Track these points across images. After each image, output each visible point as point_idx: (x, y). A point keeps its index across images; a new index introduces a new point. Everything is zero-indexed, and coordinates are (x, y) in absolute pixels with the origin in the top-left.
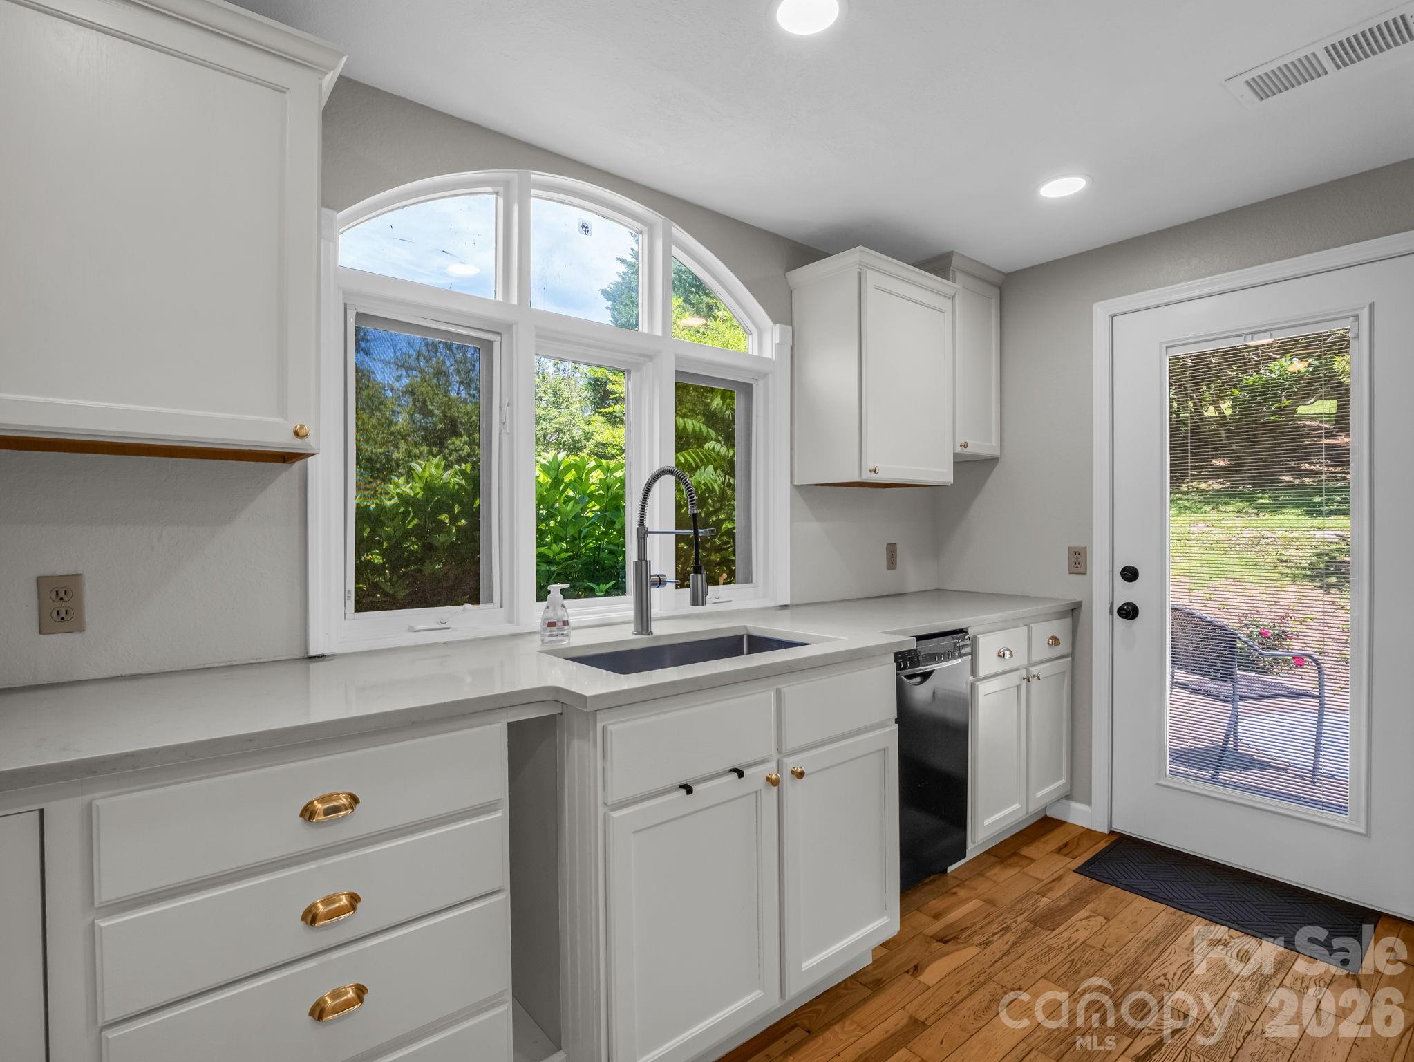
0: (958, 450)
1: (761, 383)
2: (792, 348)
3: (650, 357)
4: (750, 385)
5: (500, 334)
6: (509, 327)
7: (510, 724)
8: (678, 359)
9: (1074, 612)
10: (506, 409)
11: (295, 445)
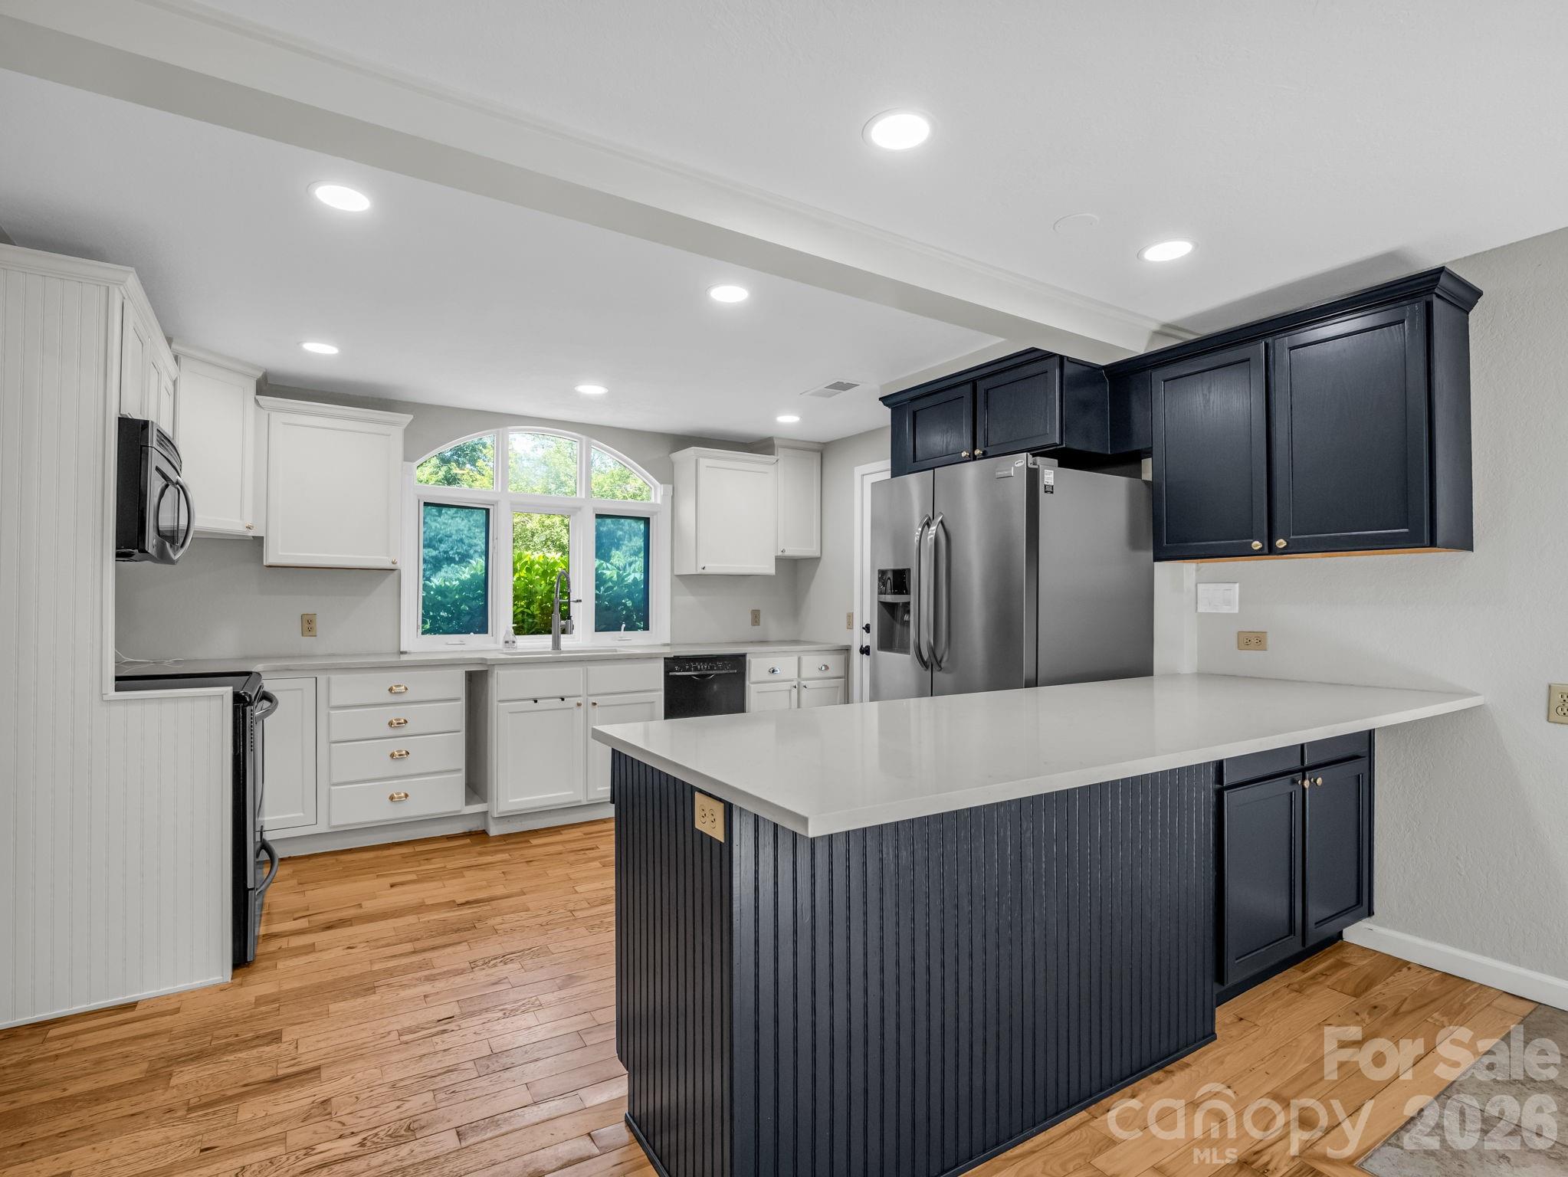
0: (780, 554)
1: (655, 517)
2: (673, 497)
3: (580, 509)
4: (649, 518)
5: (493, 505)
6: (497, 502)
7: (466, 672)
8: (594, 509)
9: (846, 650)
10: (495, 541)
11: (392, 566)
